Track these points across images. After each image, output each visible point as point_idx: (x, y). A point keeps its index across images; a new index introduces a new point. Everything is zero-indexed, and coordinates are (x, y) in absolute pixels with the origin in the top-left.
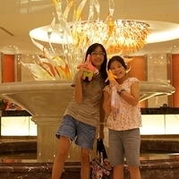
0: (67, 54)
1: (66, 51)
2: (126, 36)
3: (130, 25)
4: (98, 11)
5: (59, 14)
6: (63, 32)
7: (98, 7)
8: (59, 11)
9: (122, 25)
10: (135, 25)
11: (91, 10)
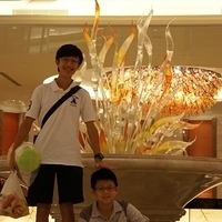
0: (102, 115)
1: (101, 111)
2: (187, 90)
3: (193, 73)
4: (150, 54)
5: (93, 56)
6: (97, 83)
7: (149, 48)
8: (93, 52)
9: (180, 73)
10: (199, 73)
11: (139, 52)
